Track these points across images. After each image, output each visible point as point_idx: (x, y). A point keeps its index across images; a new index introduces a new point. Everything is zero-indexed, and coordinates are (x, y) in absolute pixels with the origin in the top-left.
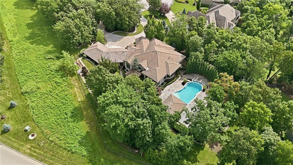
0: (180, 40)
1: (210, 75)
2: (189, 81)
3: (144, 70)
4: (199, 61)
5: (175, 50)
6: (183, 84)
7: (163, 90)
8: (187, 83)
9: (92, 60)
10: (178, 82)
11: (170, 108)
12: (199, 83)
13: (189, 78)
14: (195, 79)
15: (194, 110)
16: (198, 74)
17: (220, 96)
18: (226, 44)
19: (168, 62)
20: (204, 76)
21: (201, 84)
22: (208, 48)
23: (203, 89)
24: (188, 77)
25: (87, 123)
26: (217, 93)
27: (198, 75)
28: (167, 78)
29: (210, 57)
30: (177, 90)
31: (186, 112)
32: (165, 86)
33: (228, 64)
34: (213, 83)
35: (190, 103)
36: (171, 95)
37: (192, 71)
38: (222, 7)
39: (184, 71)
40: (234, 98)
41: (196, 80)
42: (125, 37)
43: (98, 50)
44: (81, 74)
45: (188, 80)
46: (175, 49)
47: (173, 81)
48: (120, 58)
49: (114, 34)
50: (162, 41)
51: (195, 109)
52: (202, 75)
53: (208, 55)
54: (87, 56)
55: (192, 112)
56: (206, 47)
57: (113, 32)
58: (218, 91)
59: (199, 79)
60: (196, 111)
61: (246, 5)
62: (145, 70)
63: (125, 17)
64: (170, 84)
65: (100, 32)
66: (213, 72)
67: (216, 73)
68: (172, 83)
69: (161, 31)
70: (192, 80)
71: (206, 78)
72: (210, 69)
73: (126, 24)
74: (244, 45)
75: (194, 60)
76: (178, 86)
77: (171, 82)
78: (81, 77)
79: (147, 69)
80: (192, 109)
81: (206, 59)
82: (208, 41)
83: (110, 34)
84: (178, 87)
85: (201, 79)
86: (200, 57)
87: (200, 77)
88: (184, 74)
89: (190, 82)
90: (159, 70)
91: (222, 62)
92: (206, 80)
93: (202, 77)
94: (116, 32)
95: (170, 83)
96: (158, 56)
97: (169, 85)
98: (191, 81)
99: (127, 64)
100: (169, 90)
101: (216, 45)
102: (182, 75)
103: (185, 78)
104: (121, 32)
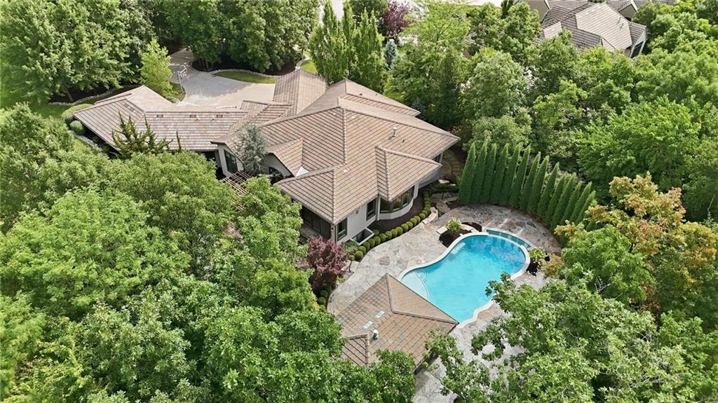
1: (557, 209)
2: (470, 232)
3: (287, 177)
4: (511, 152)
5: (418, 117)
6: (447, 239)
7: (358, 259)
8: (462, 236)
9: (100, 142)
10: (429, 230)
11: (374, 338)
12: (514, 239)
13: (471, 220)
14: (497, 224)
16: (507, 206)
17: (627, 280)
18: (617, 95)
19: (384, 149)
20: (534, 216)
21: (522, 243)
22: (546, 108)
23: (528, 262)
24: (468, 215)
26: (609, 268)
27: (508, 212)
28: (380, 216)
29: (556, 143)
30: (418, 262)
31: (445, 359)
32: (370, 247)
33: (637, 157)
34: (581, 225)
35: (471, 321)
36: (385, 277)
37: (481, 194)
39: (456, 196)
42: (252, 85)
43: (127, 106)
45: (468, 228)
46: (418, 113)
47: (405, 226)
49: (216, 75)
51: (497, 342)
52: (525, 212)
53: (548, 133)
54: (84, 126)
55: (479, 357)
56: (539, 105)
57: (214, 72)
58: (613, 254)
59: (511, 226)
60: (498, 354)
62: (292, 176)
63: (251, 14)
64: (393, 237)
67: (586, 196)
68: (398, 235)
69: (370, 56)
70: (483, 228)
71: (540, 221)
72: (556, 184)
73: (257, 38)
74: (702, 82)
75: (490, 146)
76: (424, 246)
77: (395, 231)
79: (300, 172)
81: (539, 143)
82: (549, 85)
83: (203, 74)
84: (425, 251)
85: (521, 225)
86: (517, 138)
87: (517, 220)
88: (452, 205)
89: (475, 232)
90: (347, 175)
91: (610, 152)
92: (542, 230)
93: (526, 220)
94: (223, 70)
95: (390, 233)
96: (348, 127)
97: (387, 240)
98: (480, 231)
99: (226, 157)
100: (384, 262)
101: (579, 96)
102: (445, 208)
103: (456, 218)
104: (241, 72)
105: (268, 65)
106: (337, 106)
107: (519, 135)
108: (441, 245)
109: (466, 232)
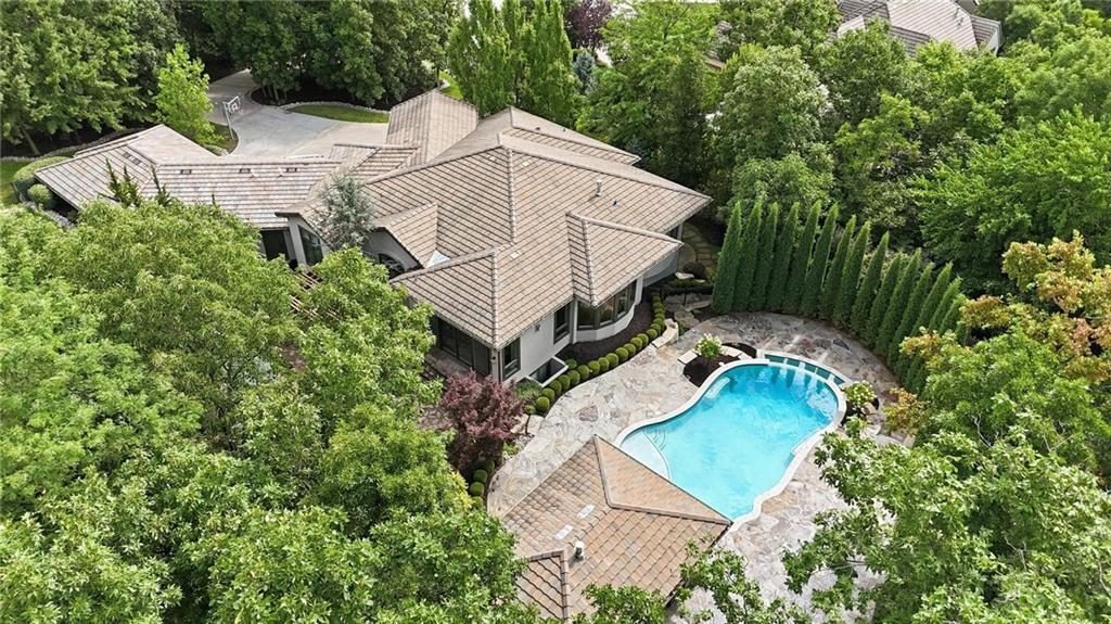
1: (889, 315)
2: (737, 359)
3: (410, 270)
4: (803, 218)
5: (638, 165)
6: (697, 372)
7: (542, 411)
8: (724, 367)
10: (667, 354)
11: (577, 557)
12: (809, 367)
13: (737, 339)
14: (781, 344)
15: (824, 578)
16: (797, 314)
19: (582, 217)
20: (844, 330)
21: (828, 375)
22: (858, 143)
23: (843, 407)
24: (731, 332)
27: (799, 323)
28: (577, 336)
29: (877, 203)
30: (647, 414)
31: (721, 598)
32: (562, 389)
33: (1033, 213)
34: (950, 335)
35: (750, 517)
37: (752, 292)
39: (707, 299)
41: (787, 351)
45: (733, 352)
46: (637, 158)
47: (623, 350)
49: (291, 110)
52: (828, 323)
53: (861, 186)
54: (52, 192)
56: (845, 136)
57: (289, 106)
59: (806, 348)
62: (420, 267)
63: (348, 4)
64: (602, 371)
66: (908, 285)
67: (943, 287)
68: (611, 367)
69: (551, 68)
70: (759, 352)
71: (857, 337)
72: (884, 273)
73: (359, 45)
75: (765, 208)
76: (658, 387)
77: (606, 360)
79: (433, 260)
80: (798, 570)
83: (268, 110)
84: (659, 395)
85: (824, 345)
87: (816, 337)
88: (702, 315)
89: (745, 359)
90: (517, 262)
91: (983, 208)
92: (861, 354)
93: (832, 336)
94: (303, 104)
95: (596, 365)
96: (518, 180)
97: (592, 376)
98: (754, 357)
99: (304, 240)
100: (587, 415)
101: (916, 120)
102: (690, 319)
103: (711, 335)
105: (379, 92)
106: (496, 145)
107: (815, 189)
108: (688, 383)
109: (730, 359)
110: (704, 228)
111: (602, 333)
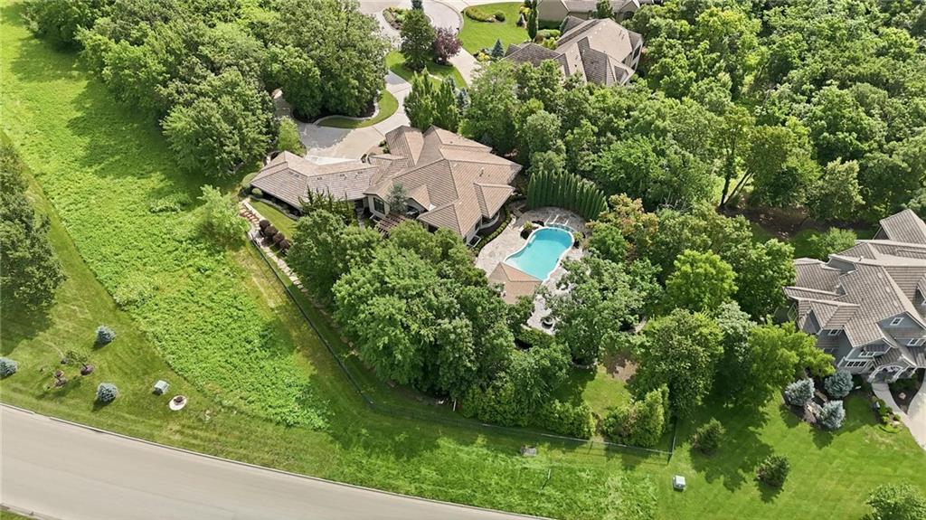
0: (499, 125)
1: (587, 206)
2: (537, 228)
3: (423, 212)
4: (556, 174)
5: (491, 152)
6: (525, 235)
7: (477, 255)
8: (534, 231)
9: (279, 201)
10: (512, 232)
12: (563, 228)
13: (536, 219)
14: (553, 219)
15: (563, 286)
16: (557, 206)
17: (617, 249)
18: (616, 125)
19: (479, 184)
20: (574, 211)
21: (568, 229)
23: (573, 241)
24: (534, 216)
25: (305, 356)
26: (609, 245)
27: (558, 210)
28: (482, 227)
29: (582, 162)
30: (511, 251)
31: (544, 296)
32: (481, 246)
33: (626, 174)
34: (598, 221)
35: (547, 280)
36: (500, 264)
37: (541, 200)
38: (595, 28)
40: (651, 251)
41: (555, 222)
42: (352, 131)
43: (292, 174)
44: (260, 241)
45: (536, 225)
46: (491, 149)
47: (499, 230)
48: (355, 188)
49: (319, 125)
50: (455, 131)
51: (566, 284)
52: (568, 209)
53: (576, 155)
54: (263, 192)
56: (570, 137)
57: (318, 122)
58: (610, 238)
59: (561, 219)
60: (567, 288)
61: (653, 17)
62: (426, 211)
63: (348, 79)
64: (493, 238)
65: (287, 124)
66: (592, 197)
67: (601, 199)
68: (496, 236)
69: (448, 108)
70: (545, 224)
71: (578, 213)
72: (585, 191)
73: (352, 96)
74: (659, 123)
75: (543, 173)
76: (513, 242)
77: (494, 235)
78: (262, 247)
79: (431, 208)
80: (558, 286)
81: (572, 166)
82: (571, 122)
83: (309, 126)
84: (513, 244)
85: (567, 217)
86: (558, 164)
87: (564, 215)
88: (523, 211)
89: (541, 227)
90: (462, 206)
91: (612, 171)
92: (580, 219)
93: (569, 213)
94: (324, 119)
95: (491, 237)
96: (454, 172)
97: (490, 240)
98: (543, 225)
99: (375, 202)
100: (492, 255)
101: (592, 131)
102: (519, 213)
103: (527, 220)
104: (339, 118)
105: (358, 110)
106: (442, 158)
107: (559, 160)
108: (523, 239)
109: (535, 228)
110: (520, 180)
111: (490, 225)
